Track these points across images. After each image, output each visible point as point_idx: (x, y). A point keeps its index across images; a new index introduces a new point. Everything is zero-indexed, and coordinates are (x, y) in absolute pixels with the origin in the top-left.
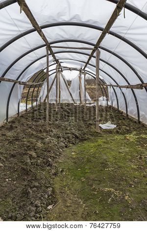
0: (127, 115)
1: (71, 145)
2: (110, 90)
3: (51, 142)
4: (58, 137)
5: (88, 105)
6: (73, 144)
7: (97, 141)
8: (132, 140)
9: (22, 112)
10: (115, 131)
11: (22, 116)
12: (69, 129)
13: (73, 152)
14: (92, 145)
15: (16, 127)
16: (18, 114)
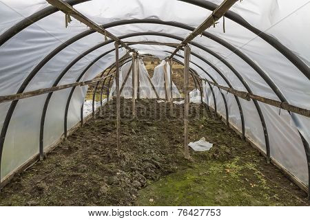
0: (228, 123)
1: (149, 182)
2: (205, 86)
3: (121, 181)
4: (133, 170)
5: (175, 102)
6: (152, 179)
7: (185, 179)
8: (233, 175)
9: (88, 117)
10: (211, 155)
11: (86, 125)
12: (147, 151)
13: (151, 197)
14: (178, 185)
15: (77, 148)
16: (82, 121)
